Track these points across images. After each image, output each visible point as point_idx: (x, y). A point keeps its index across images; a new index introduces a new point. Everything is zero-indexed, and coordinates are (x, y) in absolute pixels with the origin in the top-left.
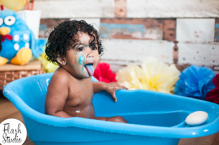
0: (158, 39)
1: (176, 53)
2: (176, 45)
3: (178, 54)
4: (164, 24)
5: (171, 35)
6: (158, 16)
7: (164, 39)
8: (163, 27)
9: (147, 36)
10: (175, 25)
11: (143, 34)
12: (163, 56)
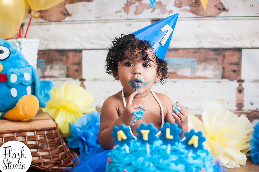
0: (215, 77)
1: (240, 95)
2: (240, 85)
3: (243, 97)
4: (224, 56)
5: (234, 71)
6: (216, 46)
7: (223, 77)
8: (223, 61)
9: (199, 73)
10: (240, 58)
11: (194, 70)
12: (222, 101)
